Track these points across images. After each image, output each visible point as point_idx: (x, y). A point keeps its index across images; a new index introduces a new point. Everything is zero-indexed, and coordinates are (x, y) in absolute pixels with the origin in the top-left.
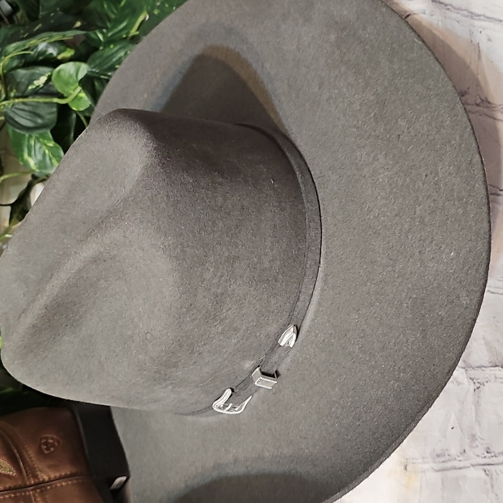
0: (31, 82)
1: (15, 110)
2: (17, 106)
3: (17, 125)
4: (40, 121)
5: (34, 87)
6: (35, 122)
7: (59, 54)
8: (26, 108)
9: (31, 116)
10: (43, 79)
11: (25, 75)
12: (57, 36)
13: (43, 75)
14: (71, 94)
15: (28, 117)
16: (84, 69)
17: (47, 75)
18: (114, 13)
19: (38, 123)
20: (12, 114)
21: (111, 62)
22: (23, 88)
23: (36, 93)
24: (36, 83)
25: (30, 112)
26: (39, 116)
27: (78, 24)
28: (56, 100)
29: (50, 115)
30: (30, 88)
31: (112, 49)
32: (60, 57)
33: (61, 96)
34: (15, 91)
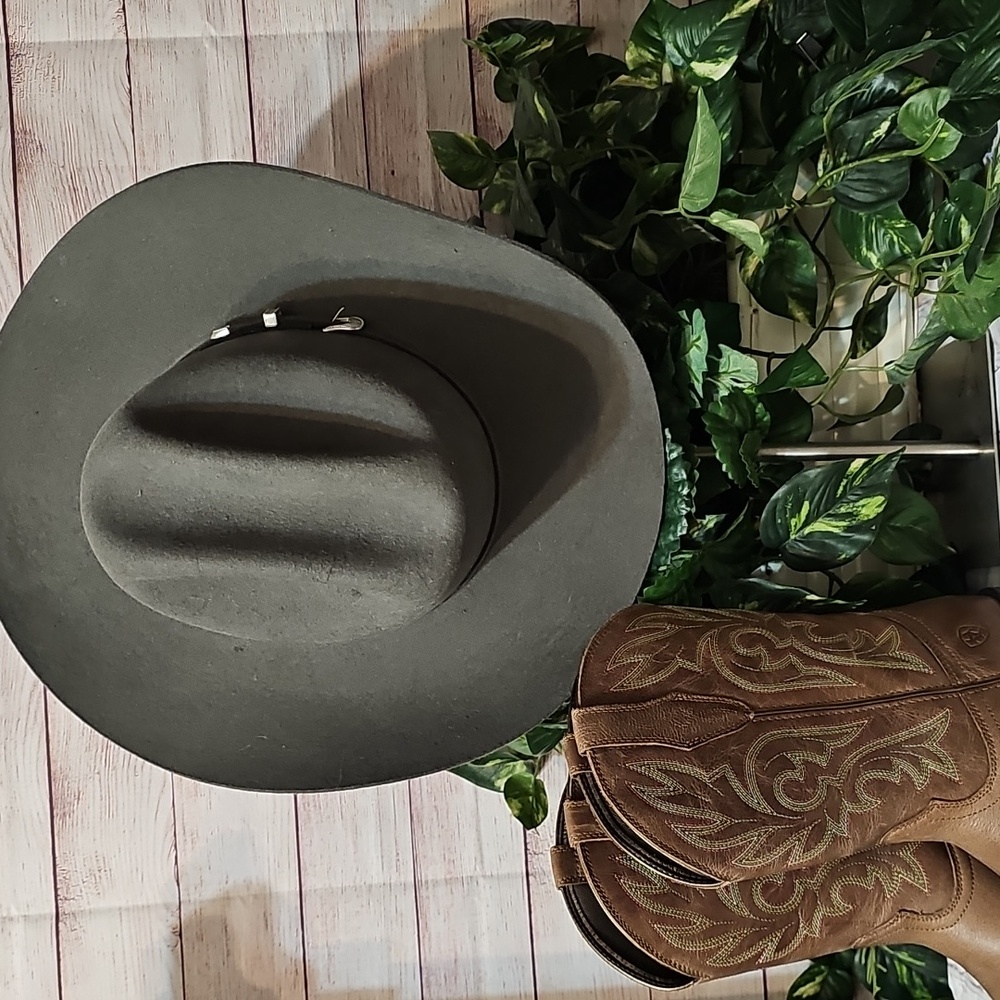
0: (868, 134)
1: (847, 183)
2: (849, 177)
3: (853, 204)
4: (885, 191)
5: (873, 140)
6: (878, 194)
7: (903, 88)
8: (864, 176)
9: (870, 187)
10: (885, 125)
11: (860, 125)
12: (900, 58)
13: (885, 120)
14: (928, 138)
15: (867, 189)
16: (945, 95)
17: (890, 118)
18: (977, 8)
19: (883, 194)
20: (843, 191)
21: (986, 75)
22: (856, 148)
23: (876, 150)
24: (876, 134)
25: (869, 180)
26: (882, 183)
27: (928, 34)
28: (905, 153)
29: (899, 177)
30: (867, 144)
31: (984, 55)
32: (904, 93)
33: (912, 146)
34: (845, 154)
